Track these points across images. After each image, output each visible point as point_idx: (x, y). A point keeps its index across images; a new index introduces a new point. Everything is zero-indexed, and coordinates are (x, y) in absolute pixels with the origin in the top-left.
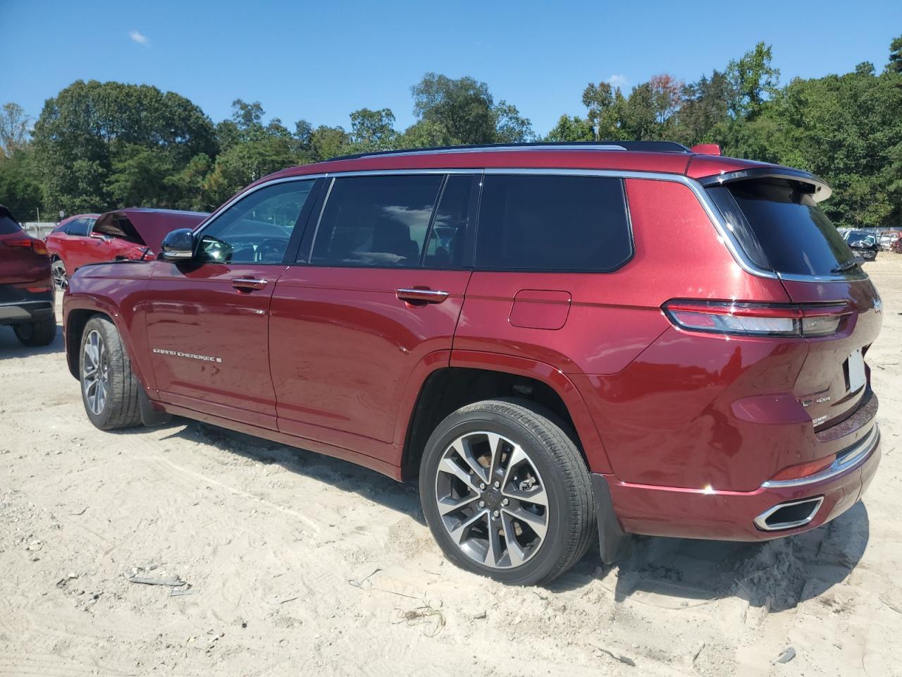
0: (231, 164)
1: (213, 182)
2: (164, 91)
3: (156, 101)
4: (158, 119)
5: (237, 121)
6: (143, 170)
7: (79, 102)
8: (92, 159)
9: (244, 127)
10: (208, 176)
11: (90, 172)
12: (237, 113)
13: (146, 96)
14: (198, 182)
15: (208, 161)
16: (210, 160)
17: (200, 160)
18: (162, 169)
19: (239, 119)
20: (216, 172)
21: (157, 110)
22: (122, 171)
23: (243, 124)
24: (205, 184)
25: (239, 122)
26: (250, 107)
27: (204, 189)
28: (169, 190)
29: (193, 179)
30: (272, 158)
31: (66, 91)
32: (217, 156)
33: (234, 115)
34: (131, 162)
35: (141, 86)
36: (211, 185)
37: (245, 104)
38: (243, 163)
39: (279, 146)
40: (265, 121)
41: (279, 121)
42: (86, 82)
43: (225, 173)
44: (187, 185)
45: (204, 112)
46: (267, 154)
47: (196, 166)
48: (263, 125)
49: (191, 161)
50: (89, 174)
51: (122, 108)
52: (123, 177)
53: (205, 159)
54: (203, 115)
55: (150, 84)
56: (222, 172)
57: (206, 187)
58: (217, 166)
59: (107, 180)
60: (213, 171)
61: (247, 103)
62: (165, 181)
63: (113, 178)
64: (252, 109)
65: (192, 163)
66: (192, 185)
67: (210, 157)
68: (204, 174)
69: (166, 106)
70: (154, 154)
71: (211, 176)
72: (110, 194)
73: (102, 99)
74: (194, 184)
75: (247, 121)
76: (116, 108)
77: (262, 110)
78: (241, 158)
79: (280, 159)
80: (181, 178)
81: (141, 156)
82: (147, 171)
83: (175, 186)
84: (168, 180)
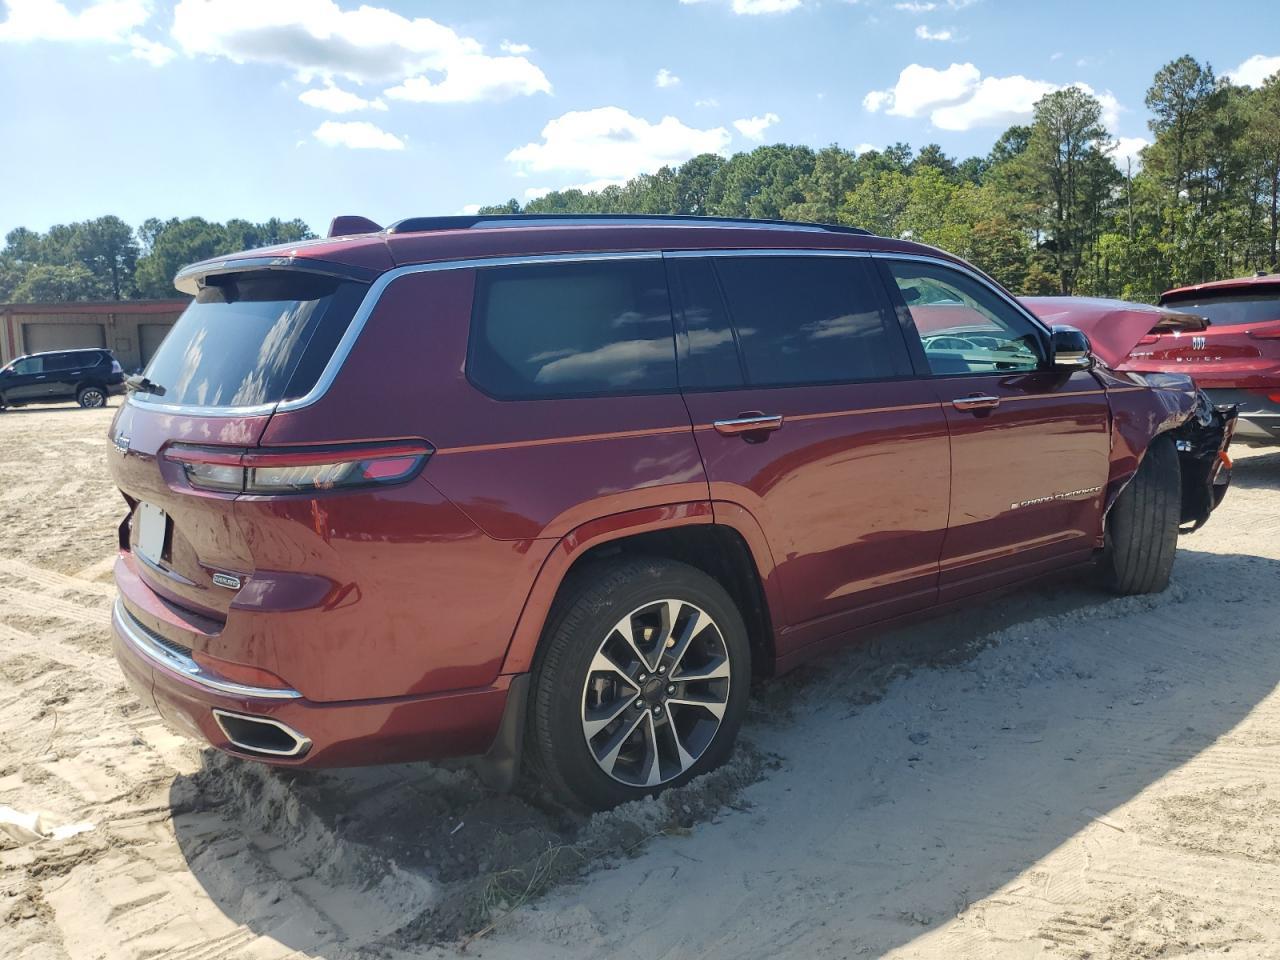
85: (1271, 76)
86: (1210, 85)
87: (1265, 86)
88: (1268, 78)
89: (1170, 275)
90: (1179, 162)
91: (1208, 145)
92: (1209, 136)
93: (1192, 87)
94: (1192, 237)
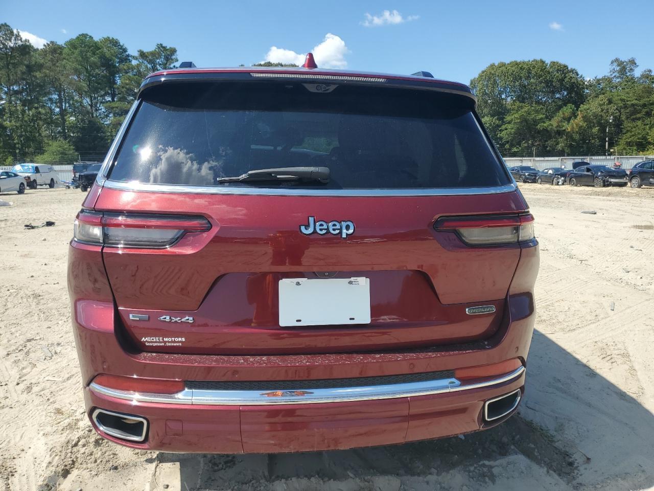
0: (591, 111)
1: (575, 125)
2: (548, 61)
3: (542, 70)
4: (541, 82)
5: (613, 76)
6: (524, 120)
7: (490, 78)
8: (493, 116)
9: (618, 80)
10: (572, 121)
11: (491, 124)
12: (614, 69)
13: (534, 67)
14: (563, 126)
15: (573, 110)
16: (575, 109)
17: (567, 109)
18: (537, 118)
19: (614, 74)
20: (578, 118)
21: (540, 76)
22: (509, 123)
23: (617, 78)
24: (568, 127)
25: (615, 76)
26: (625, 64)
27: (568, 131)
28: (541, 133)
29: (560, 124)
30: (633, 102)
31: (483, 72)
32: (582, 105)
33: (611, 72)
34: (516, 116)
35: (532, 61)
36: (573, 128)
37: (621, 61)
38: (602, 109)
39: (643, 92)
40: (637, 73)
41: (650, 71)
42: (496, 64)
43: (585, 118)
44: (555, 129)
45: (579, 73)
46: (629, 99)
47: (564, 114)
48: (636, 76)
49: (560, 111)
50: (490, 126)
51: (517, 78)
52: (509, 126)
53: (571, 108)
54: (578, 75)
55: (538, 58)
56: (583, 117)
57: (569, 130)
58: (579, 112)
59: (500, 129)
60: (576, 117)
61: (623, 60)
62: (538, 127)
63: (503, 127)
64: (627, 64)
65: (561, 112)
66: (558, 129)
67: (575, 107)
68: (569, 120)
69: (549, 73)
70: (533, 108)
71: (574, 121)
72: (501, 138)
73: (504, 74)
74: (560, 128)
75: (622, 74)
76: (512, 79)
77: (635, 64)
78: (600, 105)
79: (641, 102)
80: (550, 124)
81: (523, 110)
82: (526, 121)
83: (545, 130)
84: (540, 126)
85: (47, 44)
86: (20, 42)
87: (45, 47)
88: (46, 44)
89: (14, 140)
90: (9, 80)
91: (23, 73)
92: (24, 68)
93: (10, 40)
94: (22, 121)
